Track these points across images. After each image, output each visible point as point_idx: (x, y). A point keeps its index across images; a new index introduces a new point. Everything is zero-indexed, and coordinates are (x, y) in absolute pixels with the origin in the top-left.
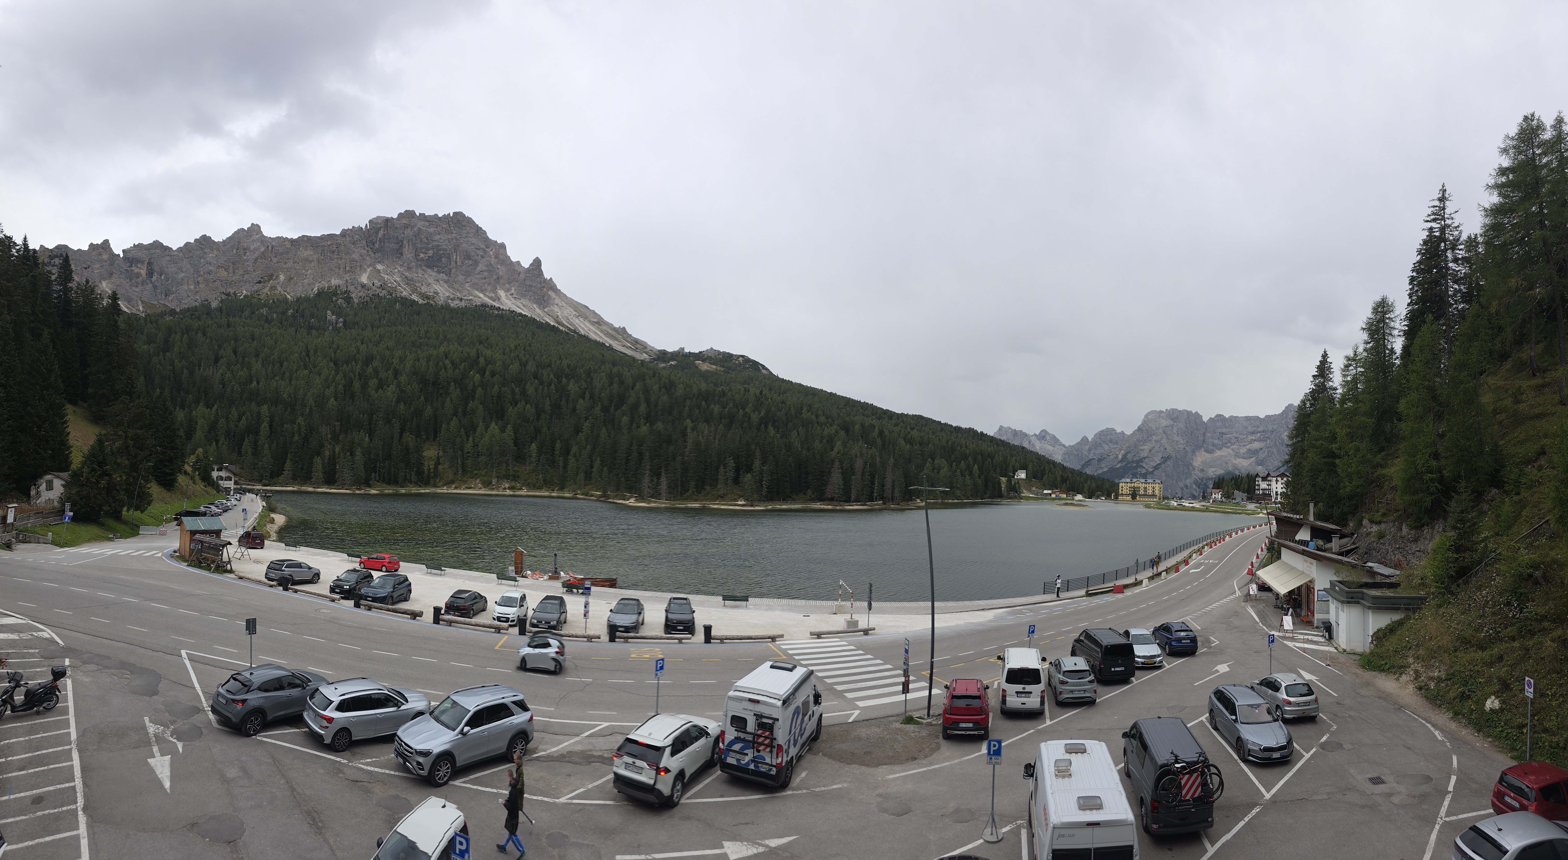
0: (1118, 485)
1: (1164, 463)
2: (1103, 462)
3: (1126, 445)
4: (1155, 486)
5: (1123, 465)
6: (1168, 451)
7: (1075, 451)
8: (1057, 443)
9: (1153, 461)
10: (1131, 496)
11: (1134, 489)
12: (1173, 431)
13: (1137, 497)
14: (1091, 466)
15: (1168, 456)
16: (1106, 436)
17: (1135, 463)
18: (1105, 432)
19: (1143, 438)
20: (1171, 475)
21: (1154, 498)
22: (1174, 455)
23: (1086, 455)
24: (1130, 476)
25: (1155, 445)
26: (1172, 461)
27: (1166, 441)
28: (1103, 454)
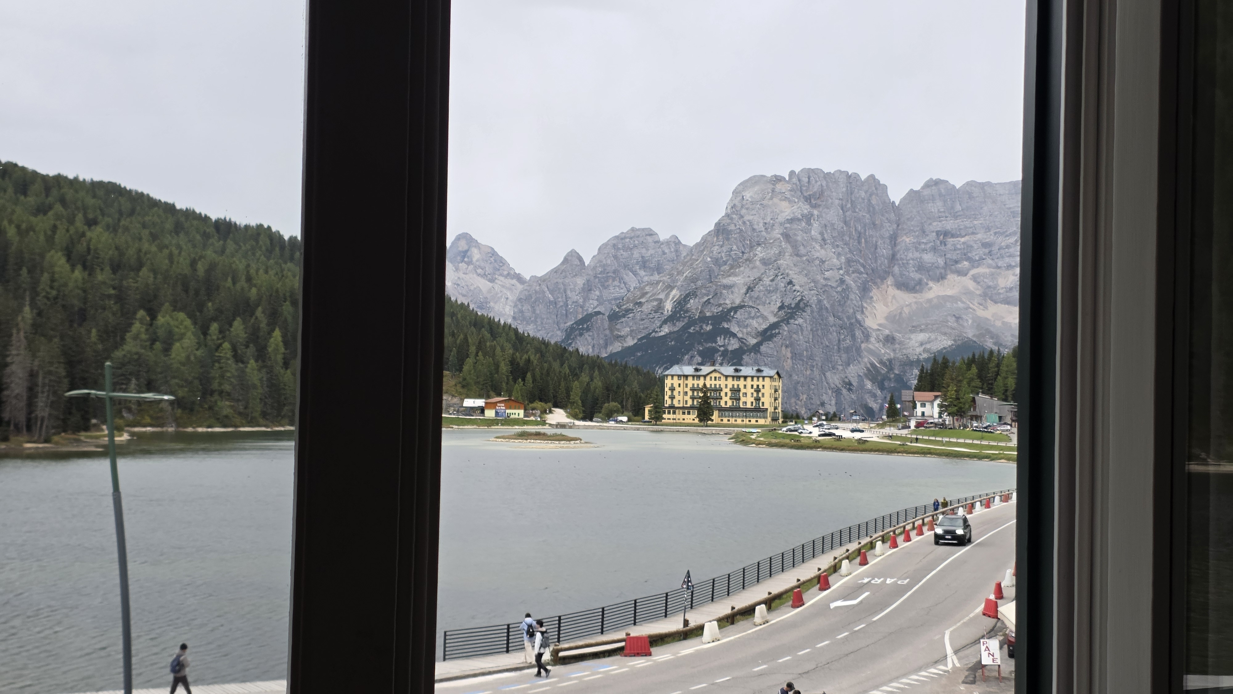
0: (661, 381)
1: (786, 320)
2: (623, 320)
3: (685, 275)
4: (763, 383)
5: (676, 329)
6: (797, 287)
7: (548, 292)
8: (501, 271)
9: (758, 317)
10: (696, 411)
11: (705, 393)
12: (811, 231)
13: (713, 415)
14: (591, 334)
15: (797, 301)
16: (632, 249)
17: (710, 322)
18: (628, 240)
19: (730, 256)
20: (805, 352)
21: (757, 417)
22: (816, 301)
23: (576, 302)
24: (695, 357)
25: (762, 274)
26: (808, 317)
27: (792, 260)
28: (623, 300)
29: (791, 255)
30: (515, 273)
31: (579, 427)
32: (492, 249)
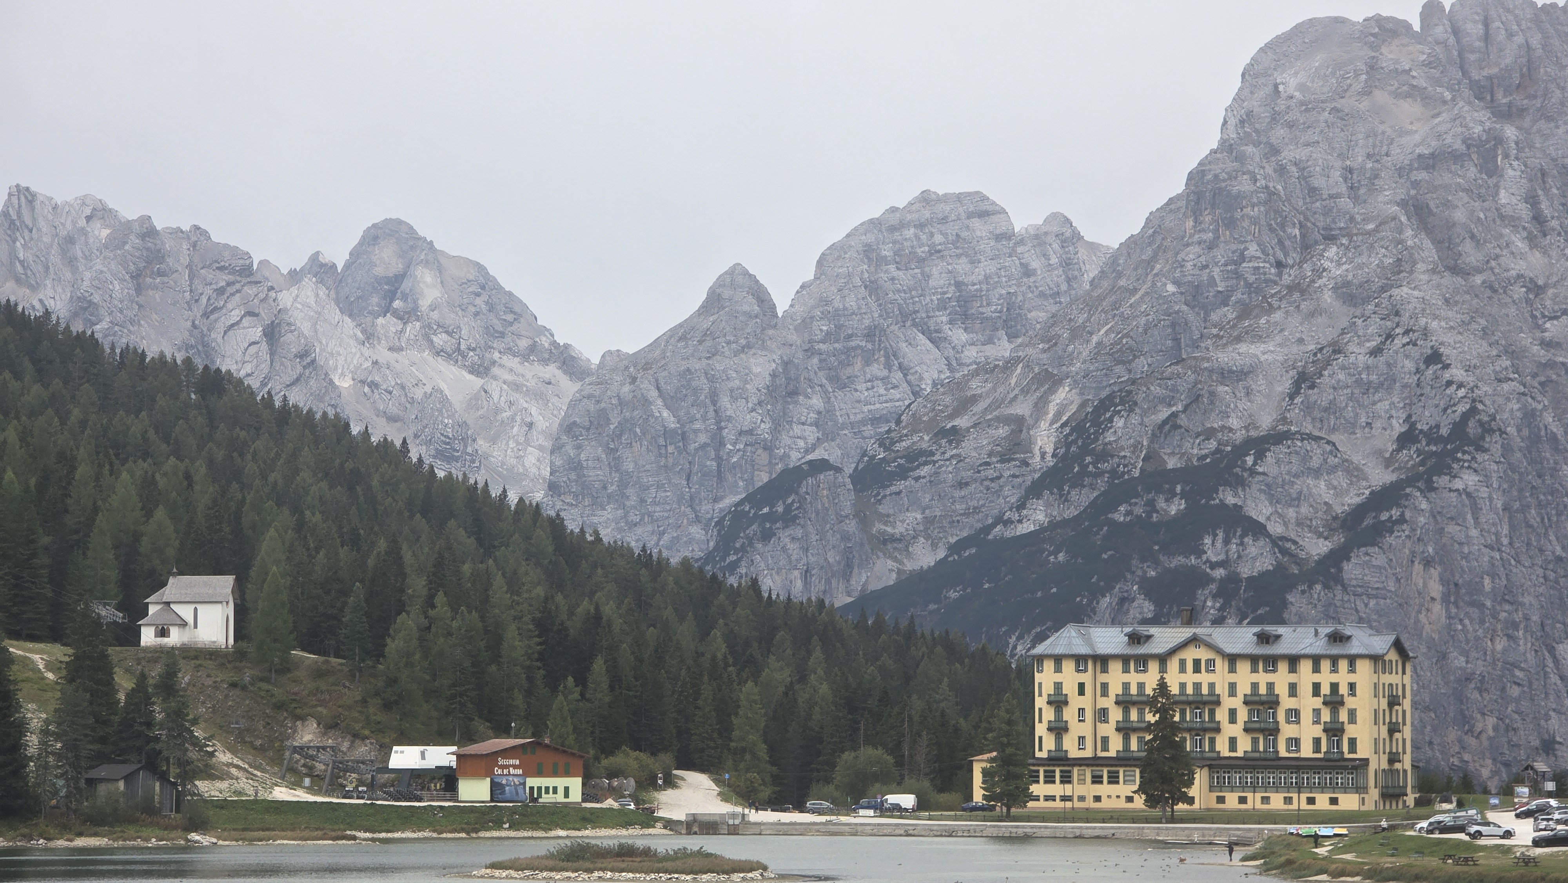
0: (1024, 679)
1: (1424, 477)
2: (901, 485)
3: (1095, 339)
4: (1352, 678)
5: (1071, 512)
6: (1457, 373)
7: (659, 402)
8: (508, 339)
9: (1334, 469)
10: (1138, 771)
11: (1164, 712)
12: (1497, 194)
13: (1190, 783)
14: (799, 532)
15: (1457, 417)
16: (924, 260)
17: (1178, 488)
18: (912, 230)
19: (1238, 276)
20: (1487, 581)
21: (1334, 788)
22: (1519, 414)
23: (750, 432)
24: (1133, 600)
25: (1343, 332)
26: (1494, 467)
27: (1439, 286)
28: (898, 422)
29: (1433, 271)
30: (554, 344)
31: (759, 829)
32: (481, 268)
